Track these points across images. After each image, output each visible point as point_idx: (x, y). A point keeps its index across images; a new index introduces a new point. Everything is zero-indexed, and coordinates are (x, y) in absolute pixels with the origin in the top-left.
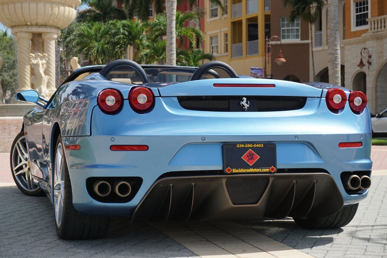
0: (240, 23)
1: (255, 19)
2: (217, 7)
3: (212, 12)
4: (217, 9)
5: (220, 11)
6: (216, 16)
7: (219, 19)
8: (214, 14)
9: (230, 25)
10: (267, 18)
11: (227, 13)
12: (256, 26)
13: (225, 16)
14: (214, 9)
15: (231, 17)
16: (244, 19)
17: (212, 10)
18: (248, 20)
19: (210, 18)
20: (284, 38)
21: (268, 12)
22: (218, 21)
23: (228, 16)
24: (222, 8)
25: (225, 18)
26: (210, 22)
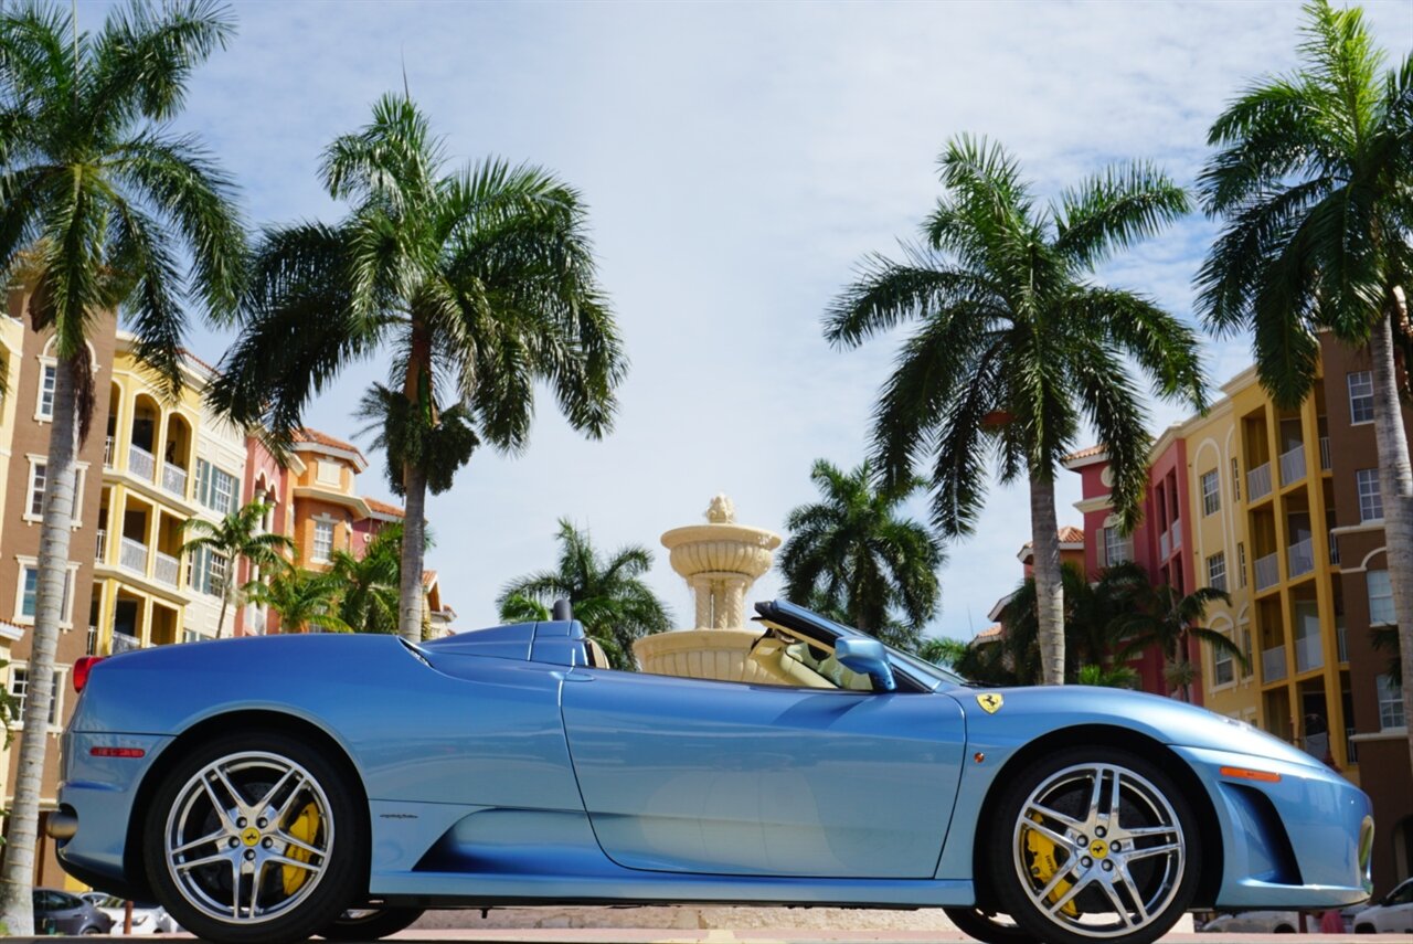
0: (1284, 691)
1: (1318, 682)
2: (1229, 659)
3: (1219, 671)
4: (1230, 662)
5: (1236, 668)
6: (1230, 679)
7: (1238, 687)
8: (1223, 675)
9: (1259, 699)
10: (1345, 677)
11: (1252, 673)
12: (1322, 699)
13: (1249, 679)
14: (1223, 664)
15: (1263, 680)
16: (1291, 681)
17: (1219, 666)
18: (1304, 685)
19: (1215, 684)
20: (1388, 723)
21: (1345, 666)
22: (1235, 690)
23: (1254, 678)
24: (1240, 657)
25: (1249, 683)
26: (1217, 693)
